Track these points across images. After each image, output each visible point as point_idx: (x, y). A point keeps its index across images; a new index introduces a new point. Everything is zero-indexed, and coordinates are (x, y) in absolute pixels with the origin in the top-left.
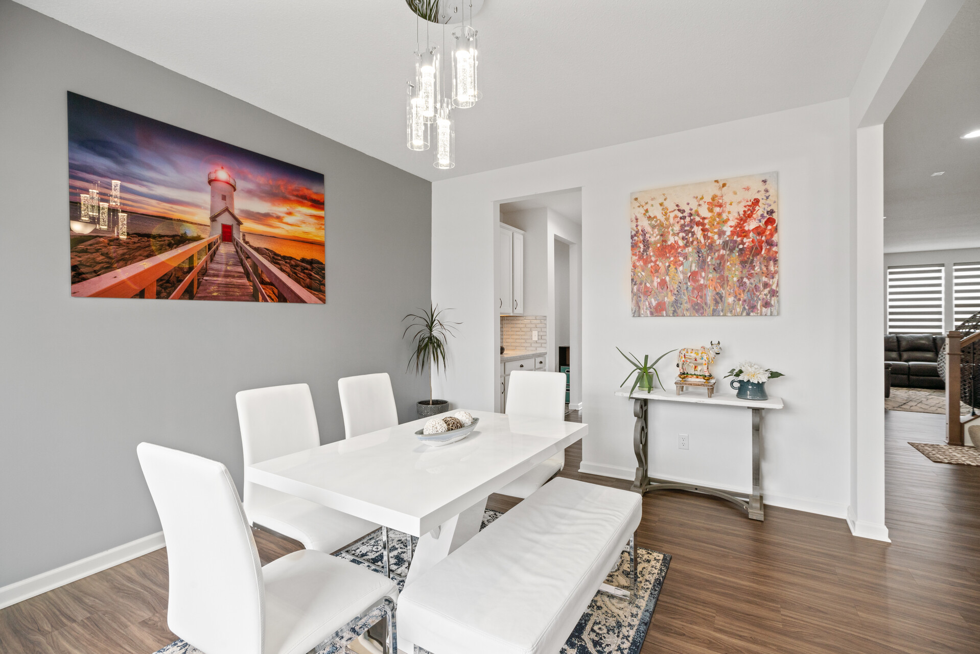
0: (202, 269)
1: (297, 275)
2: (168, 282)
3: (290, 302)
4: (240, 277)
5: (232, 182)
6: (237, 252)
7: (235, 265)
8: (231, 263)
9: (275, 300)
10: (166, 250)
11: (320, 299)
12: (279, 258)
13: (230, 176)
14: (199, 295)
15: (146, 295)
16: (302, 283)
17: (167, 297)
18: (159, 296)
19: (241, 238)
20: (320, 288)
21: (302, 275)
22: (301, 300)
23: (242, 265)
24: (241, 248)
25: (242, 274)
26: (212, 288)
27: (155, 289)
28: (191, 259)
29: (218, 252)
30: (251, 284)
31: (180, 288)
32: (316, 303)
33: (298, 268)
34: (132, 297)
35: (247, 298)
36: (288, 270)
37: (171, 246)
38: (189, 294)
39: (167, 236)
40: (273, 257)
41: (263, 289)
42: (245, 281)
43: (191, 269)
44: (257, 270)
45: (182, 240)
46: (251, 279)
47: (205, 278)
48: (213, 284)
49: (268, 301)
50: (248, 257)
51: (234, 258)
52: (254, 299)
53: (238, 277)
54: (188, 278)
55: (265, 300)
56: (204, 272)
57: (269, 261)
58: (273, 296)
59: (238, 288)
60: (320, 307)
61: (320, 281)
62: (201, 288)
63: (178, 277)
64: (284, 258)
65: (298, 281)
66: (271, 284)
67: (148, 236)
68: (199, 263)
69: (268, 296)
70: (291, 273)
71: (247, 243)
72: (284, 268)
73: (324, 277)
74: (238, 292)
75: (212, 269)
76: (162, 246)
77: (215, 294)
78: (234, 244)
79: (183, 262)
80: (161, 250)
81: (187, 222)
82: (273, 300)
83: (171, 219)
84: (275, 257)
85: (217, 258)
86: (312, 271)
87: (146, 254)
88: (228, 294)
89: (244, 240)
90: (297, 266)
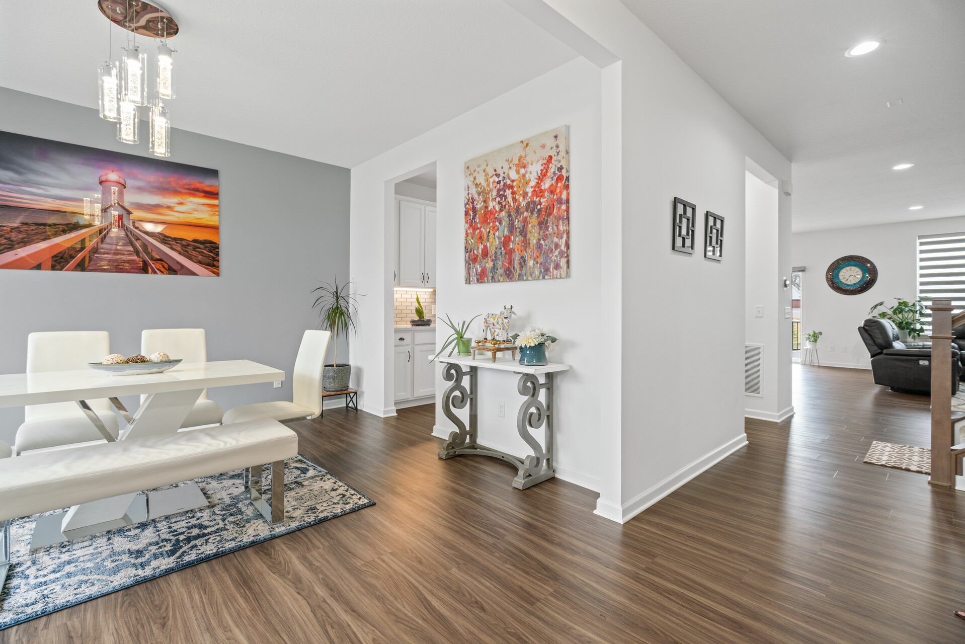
0: (93, 248)
1: (188, 253)
2: (62, 258)
3: (181, 274)
4: (129, 255)
5: (122, 181)
6: (127, 235)
7: (124, 245)
8: (120, 244)
9: (165, 273)
10: (60, 235)
11: (213, 272)
12: (170, 239)
13: (120, 177)
14: (91, 268)
15: (43, 266)
16: (194, 259)
17: (61, 269)
18: (53, 268)
19: (131, 225)
20: (213, 264)
21: (194, 253)
22: (192, 273)
23: (132, 245)
24: (131, 232)
25: (131, 253)
26: (103, 263)
27: (50, 263)
28: (83, 241)
29: (108, 236)
30: (141, 259)
31: (73, 262)
32: (210, 276)
33: (189, 247)
34: (30, 269)
35: (136, 271)
36: (179, 249)
37: (64, 232)
38: (81, 267)
39: (61, 224)
40: (163, 239)
41: (153, 264)
42: (135, 257)
43: (82, 249)
44: (147, 249)
45: (76, 227)
46: (141, 256)
47: (95, 255)
48: (102, 259)
49: (158, 274)
50: (138, 239)
51: (123, 240)
52: (143, 272)
53: (127, 254)
54: (80, 256)
55: (154, 272)
56: (95, 250)
57: (159, 242)
58: (162, 269)
59: (128, 263)
60: (214, 279)
61: (213, 258)
62: (91, 263)
63: (71, 255)
64: (175, 239)
65: (190, 258)
66: (161, 260)
67: (45, 225)
68: (90, 245)
69: (158, 269)
70: (182, 251)
71: (137, 228)
72: (174, 247)
73: (218, 255)
74: (127, 266)
75: (103, 249)
76: (57, 231)
77: (105, 267)
78: (124, 230)
79: (76, 244)
80: (56, 234)
81: (79, 213)
82: (162, 272)
83: (65, 212)
84: (166, 239)
85: (107, 240)
86: (204, 250)
87: (42, 238)
88: (118, 268)
89: (134, 226)
90: (189, 245)
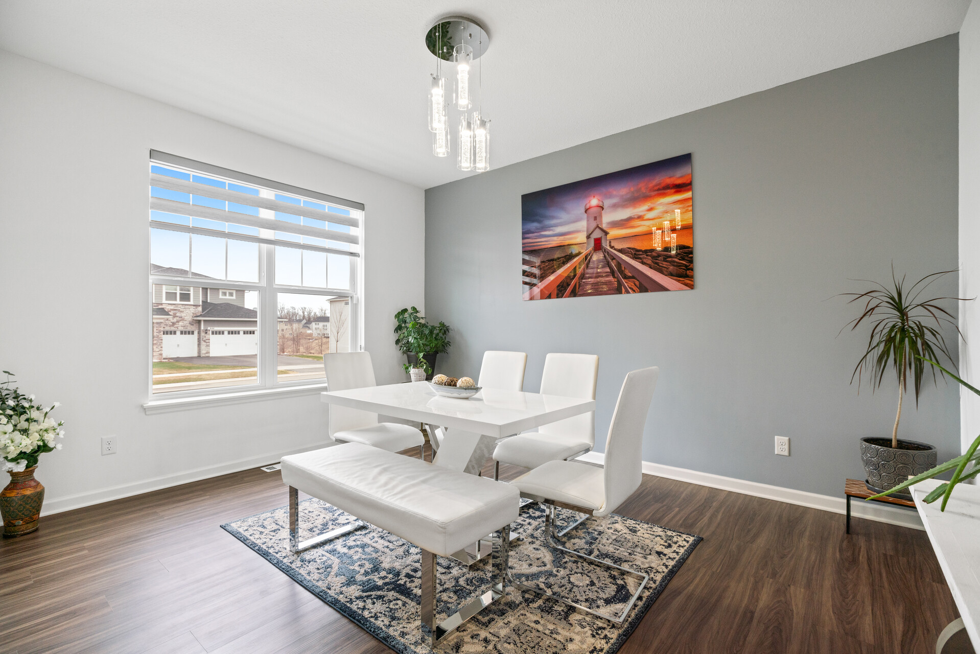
0: (581, 275)
1: (658, 265)
2: (562, 287)
3: (651, 291)
4: (607, 276)
5: (601, 204)
6: (605, 256)
7: (603, 267)
8: (600, 266)
9: (636, 291)
10: (561, 267)
11: (686, 285)
12: (641, 253)
13: (599, 200)
14: (580, 293)
15: (552, 296)
16: (665, 272)
17: (562, 297)
18: (558, 297)
19: (608, 245)
20: (686, 274)
21: (665, 264)
22: (663, 289)
23: (609, 266)
24: (608, 253)
25: (608, 274)
26: (589, 287)
27: (556, 292)
28: (575, 269)
29: (591, 260)
30: (616, 280)
31: (569, 289)
32: (681, 290)
33: (660, 258)
34: (546, 299)
35: (613, 292)
36: (649, 262)
37: (564, 263)
38: (574, 294)
39: (562, 257)
40: (635, 254)
41: (626, 282)
42: (611, 278)
43: (575, 276)
44: (621, 267)
45: (570, 257)
46: (616, 276)
47: (583, 281)
48: (587, 284)
49: (629, 293)
50: (613, 259)
51: (602, 262)
52: (618, 293)
53: (605, 276)
54: (573, 282)
55: (628, 292)
56: (583, 276)
57: (631, 258)
58: (635, 288)
59: (606, 285)
60: (689, 293)
61: (686, 266)
62: (581, 288)
63: (567, 283)
64: (646, 252)
65: (660, 271)
66: (633, 277)
67: (553, 260)
68: (579, 271)
69: (630, 288)
70: (653, 264)
71: (612, 247)
72: (645, 261)
73: (691, 261)
74: (605, 288)
75: (588, 274)
76: (559, 264)
77: (589, 291)
78: (603, 251)
79: (570, 273)
80: (559, 267)
81: (573, 244)
82: (634, 291)
83: (564, 246)
84: (637, 253)
85: (591, 265)
86: (675, 258)
87: (552, 271)
88: (597, 292)
89: (610, 246)
90: (659, 256)
